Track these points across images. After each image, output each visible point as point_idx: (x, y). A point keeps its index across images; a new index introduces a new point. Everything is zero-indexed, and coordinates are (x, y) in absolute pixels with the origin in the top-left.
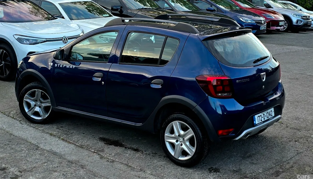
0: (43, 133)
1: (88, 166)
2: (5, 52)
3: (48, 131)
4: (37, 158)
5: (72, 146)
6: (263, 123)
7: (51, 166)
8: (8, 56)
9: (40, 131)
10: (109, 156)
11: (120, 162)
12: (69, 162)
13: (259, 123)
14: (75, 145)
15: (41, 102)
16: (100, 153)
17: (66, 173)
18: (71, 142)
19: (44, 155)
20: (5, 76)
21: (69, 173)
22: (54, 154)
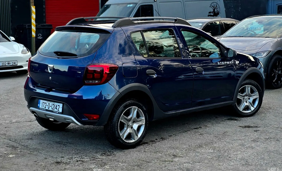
6: (45, 110)
13: (43, 109)
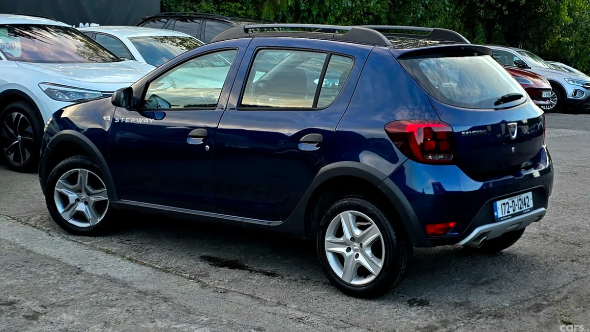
0: (92, 250)
1: (178, 298)
2: (23, 118)
3: (101, 247)
4: (78, 287)
5: (148, 270)
6: (511, 216)
7: (105, 298)
8: (29, 125)
9: (87, 246)
10: (218, 284)
11: (239, 291)
12: (140, 292)
13: (505, 217)
14: (153, 267)
15: (89, 194)
16: (201, 279)
17: (134, 309)
18: (145, 262)
19: (92, 281)
20: (22, 162)
21: (138, 308)
22: (111, 281)
